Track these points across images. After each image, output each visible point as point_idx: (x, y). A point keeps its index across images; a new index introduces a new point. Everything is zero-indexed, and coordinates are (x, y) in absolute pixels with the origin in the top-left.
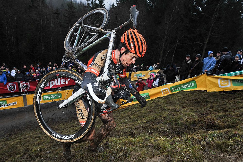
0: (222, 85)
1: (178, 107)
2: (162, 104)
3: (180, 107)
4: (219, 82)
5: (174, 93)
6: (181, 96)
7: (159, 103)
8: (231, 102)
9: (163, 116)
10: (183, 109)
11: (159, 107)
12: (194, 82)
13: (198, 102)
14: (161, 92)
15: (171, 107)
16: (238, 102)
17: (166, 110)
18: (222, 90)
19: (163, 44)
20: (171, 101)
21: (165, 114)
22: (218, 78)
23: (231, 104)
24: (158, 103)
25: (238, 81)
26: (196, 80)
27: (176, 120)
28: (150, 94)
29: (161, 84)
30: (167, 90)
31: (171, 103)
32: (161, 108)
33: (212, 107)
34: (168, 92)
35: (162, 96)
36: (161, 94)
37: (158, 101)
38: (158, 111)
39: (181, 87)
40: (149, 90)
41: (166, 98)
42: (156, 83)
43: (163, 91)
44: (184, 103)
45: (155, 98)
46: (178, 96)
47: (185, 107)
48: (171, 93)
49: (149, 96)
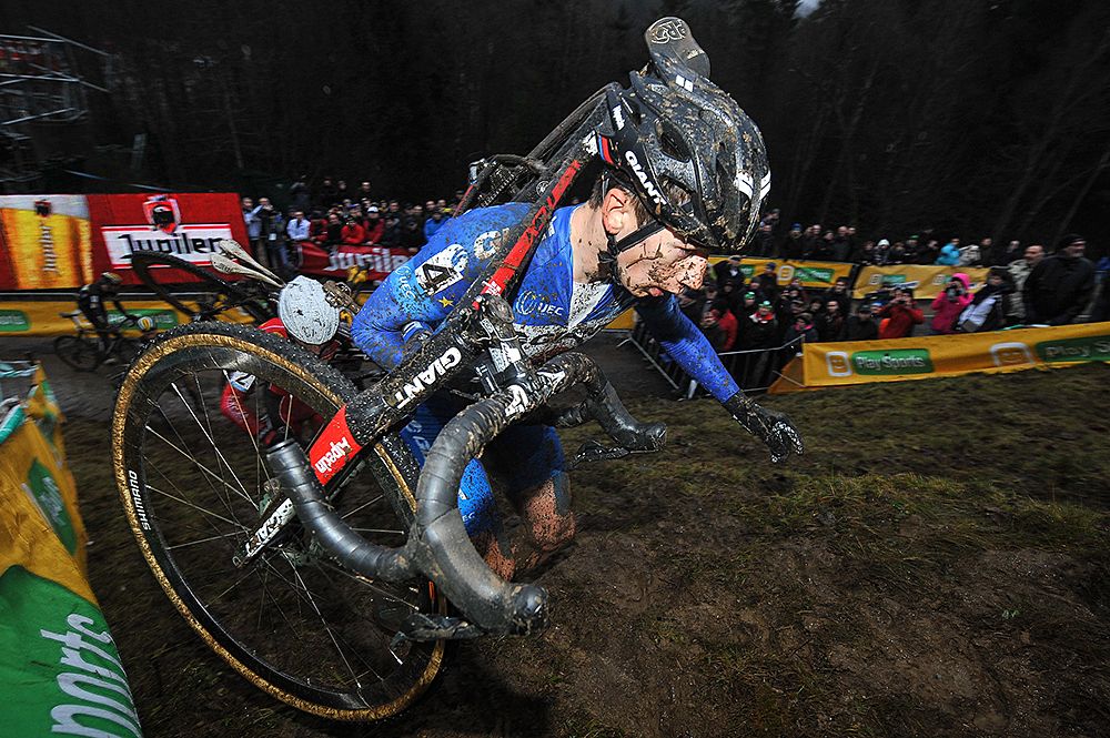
1: (1069, 424)
2: (994, 399)
3: (1083, 427)
6: (1090, 383)
7: (980, 393)
9: (998, 444)
10: (1092, 436)
11: (980, 409)
14: (985, 357)
15: (1035, 418)
17: (1011, 423)
20: (1039, 395)
24: (973, 393)
28: (935, 354)
30: (1019, 350)
31: (1036, 401)
32: (990, 413)
35: (993, 371)
36: (989, 364)
37: (977, 386)
38: (972, 419)
40: (934, 339)
41: (1012, 381)
42: (974, 315)
43: (1000, 353)
44: (1101, 412)
45: (954, 374)
46: (1079, 382)
47: (1101, 430)
48: (1040, 365)
49: (929, 365)
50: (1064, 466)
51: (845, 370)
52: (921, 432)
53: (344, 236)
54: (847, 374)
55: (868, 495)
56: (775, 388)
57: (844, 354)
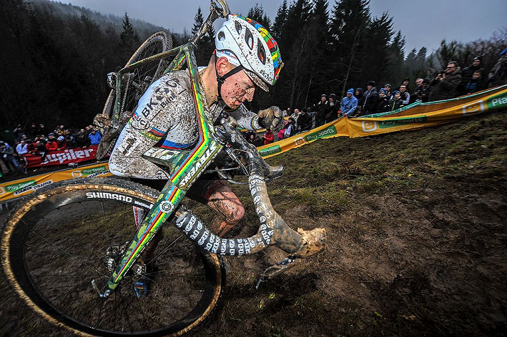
0: (366, 129)
1: (316, 158)
2: (297, 156)
3: (319, 158)
4: (363, 125)
5: (310, 142)
6: (318, 145)
7: (293, 155)
8: (378, 148)
9: (299, 170)
10: (322, 160)
11: (294, 160)
12: (333, 127)
13: (339, 151)
14: (294, 143)
15: (307, 159)
16: (387, 147)
17: (302, 162)
18: (368, 135)
19: (294, 84)
20: (307, 152)
21: (301, 167)
22: (361, 121)
23: (378, 149)
24: (292, 155)
25: (385, 122)
26: (335, 125)
27: (315, 172)
28: (281, 146)
29: (293, 133)
30: (301, 139)
31: (307, 154)
32: (297, 160)
33: (356, 155)
34: (303, 142)
35: (296, 147)
36: (295, 145)
37: (292, 153)
38: (292, 164)
39: (318, 135)
41: (301, 149)
42: (287, 132)
43: (296, 141)
44: (323, 153)
45: (286, 151)
47: (324, 158)
48: (307, 143)
49: (280, 149)
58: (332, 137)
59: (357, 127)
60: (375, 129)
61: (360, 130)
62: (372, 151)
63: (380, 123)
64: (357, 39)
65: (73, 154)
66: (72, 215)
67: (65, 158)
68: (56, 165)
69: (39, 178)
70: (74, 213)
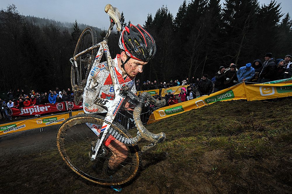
0: (264, 93)
1: (217, 117)
2: (199, 114)
3: (220, 117)
4: (261, 90)
5: (209, 104)
6: (218, 106)
7: (196, 114)
8: (278, 109)
10: (222, 118)
11: (196, 117)
13: (238, 111)
15: (209, 117)
16: (287, 109)
17: (204, 119)
18: (264, 98)
20: (208, 111)
21: (204, 123)
22: (259, 86)
23: (278, 111)
24: (194, 114)
25: (284, 88)
26: (233, 90)
28: (183, 107)
30: (201, 102)
31: (208, 113)
32: (199, 118)
33: (256, 115)
34: (203, 104)
35: (197, 108)
36: (196, 106)
37: (194, 112)
38: (195, 120)
40: (183, 103)
41: (202, 109)
43: (197, 103)
44: (222, 113)
45: (189, 110)
46: (216, 107)
47: (224, 117)
48: (207, 105)
49: (183, 109)
50: (218, 127)
51: (164, 114)
52: (185, 126)
53: (24, 104)
54: (165, 115)
55: (175, 145)
56: (148, 122)
57: (163, 111)
58: (230, 100)
59: (255, 91)
60: (273, 93)
61: (258, 94)
62: (271, 112)
63: (278, 88)
64: (247, 22)
65: (38, 109)
66: (34, 149)
67: (33, 111)
68: (28, 116)
69: (18, 123)
70: (36, 148)
